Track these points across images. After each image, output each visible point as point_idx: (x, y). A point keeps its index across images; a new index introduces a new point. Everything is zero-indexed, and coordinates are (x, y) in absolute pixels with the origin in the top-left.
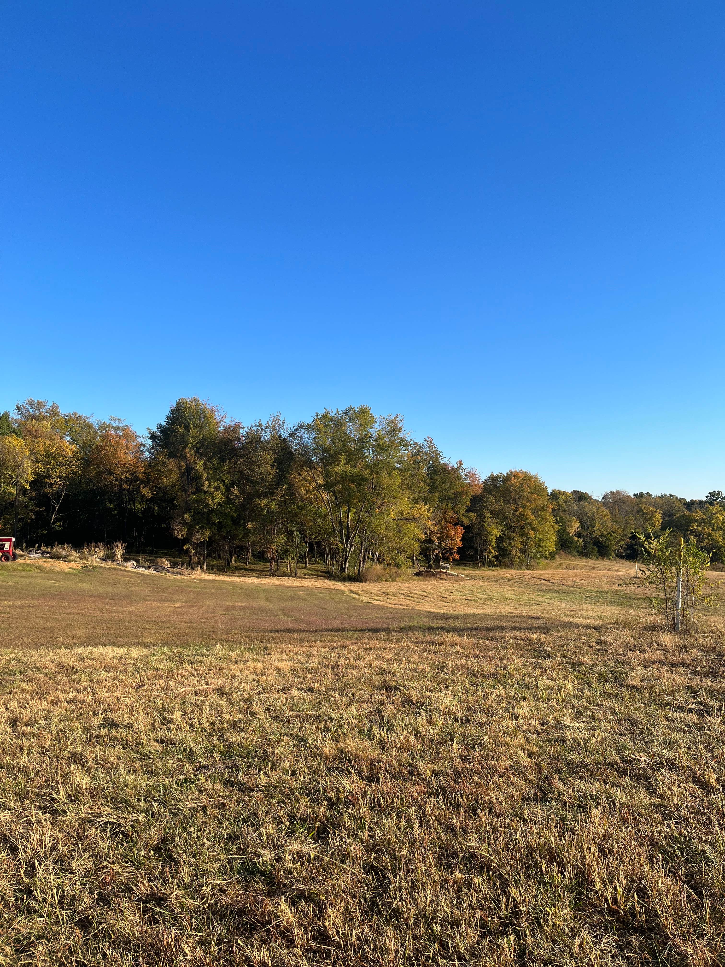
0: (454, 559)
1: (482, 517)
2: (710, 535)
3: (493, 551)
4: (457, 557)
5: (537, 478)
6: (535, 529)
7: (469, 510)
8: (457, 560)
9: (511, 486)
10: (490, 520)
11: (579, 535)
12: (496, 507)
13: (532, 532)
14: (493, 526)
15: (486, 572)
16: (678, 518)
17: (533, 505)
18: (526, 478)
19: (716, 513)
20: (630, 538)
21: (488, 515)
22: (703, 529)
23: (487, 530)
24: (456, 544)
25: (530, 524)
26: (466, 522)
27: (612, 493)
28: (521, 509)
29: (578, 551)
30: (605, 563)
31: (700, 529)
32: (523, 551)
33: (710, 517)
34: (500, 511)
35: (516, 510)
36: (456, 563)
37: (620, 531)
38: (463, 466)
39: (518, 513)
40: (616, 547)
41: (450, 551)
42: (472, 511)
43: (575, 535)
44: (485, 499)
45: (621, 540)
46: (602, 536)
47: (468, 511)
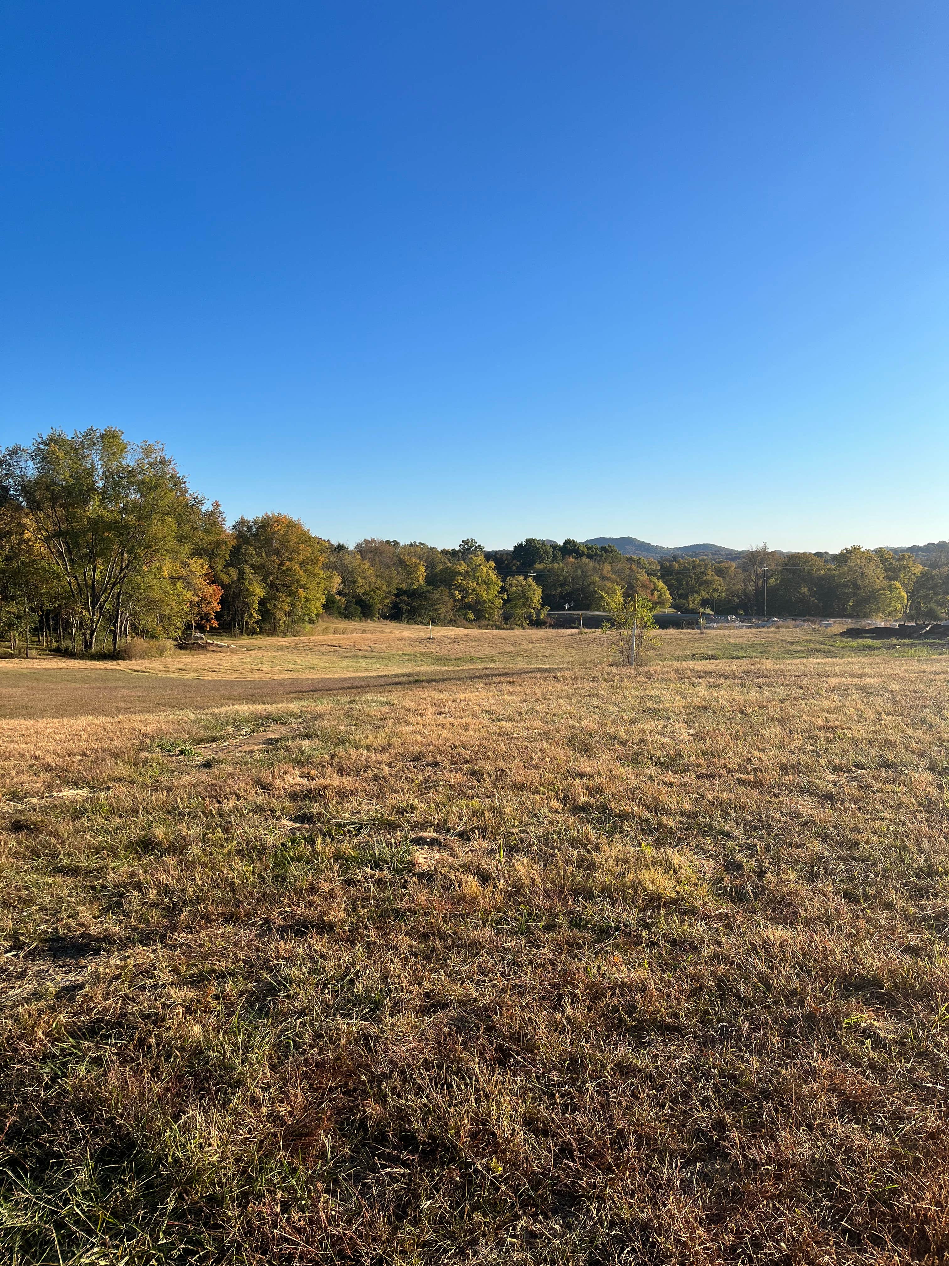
0: (211, 628)
1: (242, 573)
2: (474, 590)
3: (255, 614)
4: (215, 624)
5: (299, 524)
6: (304, 587)
7: (228, 564)
8: (215, 628)
9: (273, 533)
10: (251, 577)
11: (340, 593)
12: (257, 560)
13: (301, 590)
14: (256, 584)
15: (245, 641)
16: (441, 571)
17: (301, 557)
18: (291, 526)
19: (480, 565)
20: (395, 595)
21: (248, 570)
22: (468, 583)
23: (247, 590)
24: (213, 608)
25: (297, 581)
26: (226, 579)
27: (366, 541)
28: (288, 563)
29: (340, 613)
30: (370, 625)
31: (464, 583)
32: (288, 614)
33: (474, 570)
34: (263, 565)
35: (282, 564)
36: (214, 632)
37: (384, 587)
38: (220, 508)
39: (284, 568)
40: (380, 606)
41: (206, 617)
42: (233, 566)
43: (337, 594)
44: (243, 551)
45: (386, 597)
46: (364, 594)
47: (226, 566)
